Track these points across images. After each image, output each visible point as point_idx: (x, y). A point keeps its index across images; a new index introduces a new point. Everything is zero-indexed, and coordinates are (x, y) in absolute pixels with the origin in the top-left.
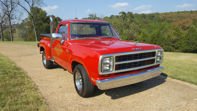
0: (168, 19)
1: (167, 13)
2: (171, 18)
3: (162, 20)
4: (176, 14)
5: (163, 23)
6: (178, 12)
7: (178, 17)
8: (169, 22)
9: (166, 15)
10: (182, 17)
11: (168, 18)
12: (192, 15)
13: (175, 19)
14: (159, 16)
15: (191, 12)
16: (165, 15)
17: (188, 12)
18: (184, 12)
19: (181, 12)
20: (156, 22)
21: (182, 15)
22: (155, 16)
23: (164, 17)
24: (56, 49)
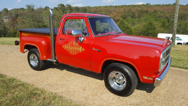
1: (97, 7)
4: (104, 8)
6: (106, 7)
7: (107, 11)
9: (97, 9)
10: (109, 11)
12: (116, 9)
14: (91, 9)
15: (116, 7)
17: (114, 6)
18: (111, 6)
21: (109, 9)
22: (87, 9)
23: (95, 10)
24: (67, 47)
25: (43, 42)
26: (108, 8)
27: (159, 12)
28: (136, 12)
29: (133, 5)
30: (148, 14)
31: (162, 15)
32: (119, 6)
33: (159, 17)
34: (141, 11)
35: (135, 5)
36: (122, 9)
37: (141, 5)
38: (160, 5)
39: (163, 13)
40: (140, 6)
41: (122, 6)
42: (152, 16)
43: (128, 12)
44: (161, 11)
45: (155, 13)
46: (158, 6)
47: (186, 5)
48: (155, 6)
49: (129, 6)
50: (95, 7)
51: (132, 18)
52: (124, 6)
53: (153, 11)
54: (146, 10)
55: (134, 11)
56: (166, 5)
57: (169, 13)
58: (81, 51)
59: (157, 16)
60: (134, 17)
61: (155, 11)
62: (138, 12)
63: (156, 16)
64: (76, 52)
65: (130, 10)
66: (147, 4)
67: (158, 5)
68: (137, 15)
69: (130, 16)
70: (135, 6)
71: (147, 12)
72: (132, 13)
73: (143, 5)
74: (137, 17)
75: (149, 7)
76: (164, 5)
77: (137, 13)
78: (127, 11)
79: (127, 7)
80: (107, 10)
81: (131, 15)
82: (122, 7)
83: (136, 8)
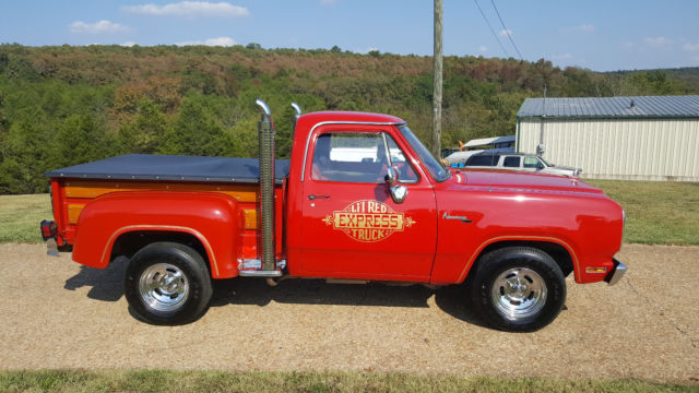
0: (67, 72)
1: (55, 48)
2: (74, 65)
3: (42, 74)
4: (88, 54)
5: (51, 86)
6: (95, 49)
7: (100, 64)
8: (70, 82)
9: (56, 55)
10: (112, 65)
11: (64, 68)
12: (140, 60)
13: (89, 71)
14: (29, 57)
15: (136, 50)
16: (49, 56)
17: (127, 48)
18: (114, 48)
19: (105, 48)
20: (23, 83)
21: (110, 59)
22: (10, 56)
23: (47, 61)
24: (346, 220)
25: (218, 212)
26: (104, 54)
27: (293, 76)
28: (219, 73)
29: (200, 46)
30: (260, 80)
31: (304, 84)
32: (147, 48)
33: (298, 92)
34: (233, 69)
35: (211, 48)
36: (161, 59)
37: (230, 49)
38: (293, 50)
39: (307, 77)
40: (228, 51)
41: (162, 51)
42: (273, 89)
43: (189, 73)
44: (300, 72)
45: (283, 78)
46: (288, 53)
47: (367, 56)
48: (276, 55)
49: (187, 49)
50: (46, 49)
51: (205, 93)
52: (169, 48)
53: (273, 71)
54: (251, 68)
55: (209, 68)
56: (313, 52)
57: (323, 78)
58: (400, 227)
59: (291, 86)
60: (214, 91)
61: (281, 73)
62: (223, 74)
63: (286, 86)
64: (380, 234)
65: (193, 66)
66: (251, 47)
67: (286, 50)
68: (221, 83)
69: (196, 86)
70: (209, 51)
71: (254, 73)
72: (203, 76)
73: (237, 48)
74: (223, 89)
75: (258, 55)
76: (304, 50)
77: (221, 76)
78: (184, 68)
79: (179, 54)
80: (103, 60)
81: (202, 85)
82: (162, 53)
83: (214, 58)
